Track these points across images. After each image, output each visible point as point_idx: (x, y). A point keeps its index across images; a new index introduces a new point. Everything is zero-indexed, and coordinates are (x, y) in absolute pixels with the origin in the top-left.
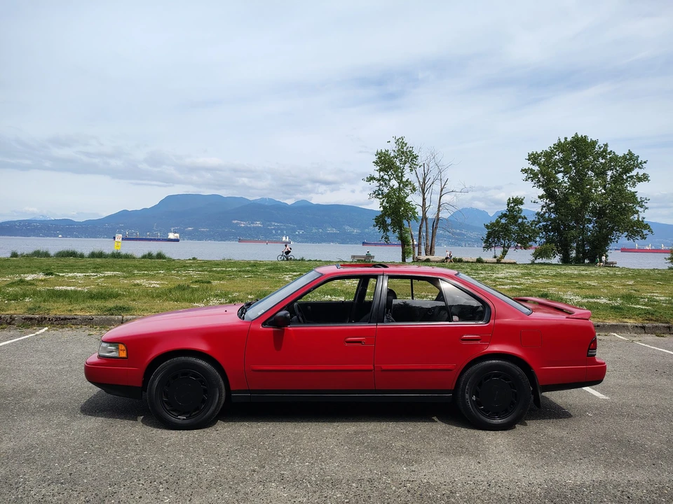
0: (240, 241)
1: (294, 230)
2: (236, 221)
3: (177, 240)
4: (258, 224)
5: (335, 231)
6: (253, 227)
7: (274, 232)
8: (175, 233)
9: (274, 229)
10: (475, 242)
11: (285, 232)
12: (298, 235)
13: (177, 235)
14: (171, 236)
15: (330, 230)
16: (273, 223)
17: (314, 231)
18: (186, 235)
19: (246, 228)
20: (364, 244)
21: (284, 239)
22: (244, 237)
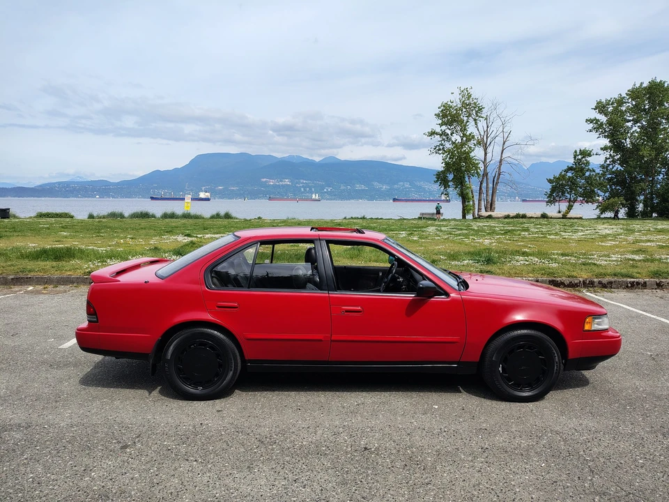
0: (270, 199)
1: (322, 188)
2: (265, 180)
3: (208, 199)
4: (287, 182)
5: (363, 187)
6: (282, 185)
7: (302, 189)
8: (206, 192)
9: (303, 187)
10: (508, 196)
11: (313, 189)
12: (327, 193)
13: (207, 194)
14: (202, 195)
15: (358, 187)
16: (302, 181)
17: (342, 188)
18: (217, 194)
19: (275, 186)
20: (395, 200)
21: (314, 197)
22: (274, 195)
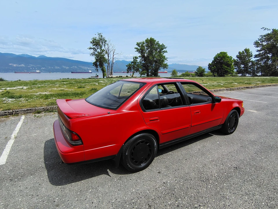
0: (15, 72)
1: (40, 68)
2: (11, 64)
4: (23, 65)
5: (58, 68)
6: (21, 66)
7: (31, 68)
9: (31, 67)
11: (36, 68)
12: (43, 70)
15: (56, 67)
16: (30, 65)
17: (50, 68)
19: (16, 67)
20: (72, 72)
21: (37, 71)
22: (16, 71)
